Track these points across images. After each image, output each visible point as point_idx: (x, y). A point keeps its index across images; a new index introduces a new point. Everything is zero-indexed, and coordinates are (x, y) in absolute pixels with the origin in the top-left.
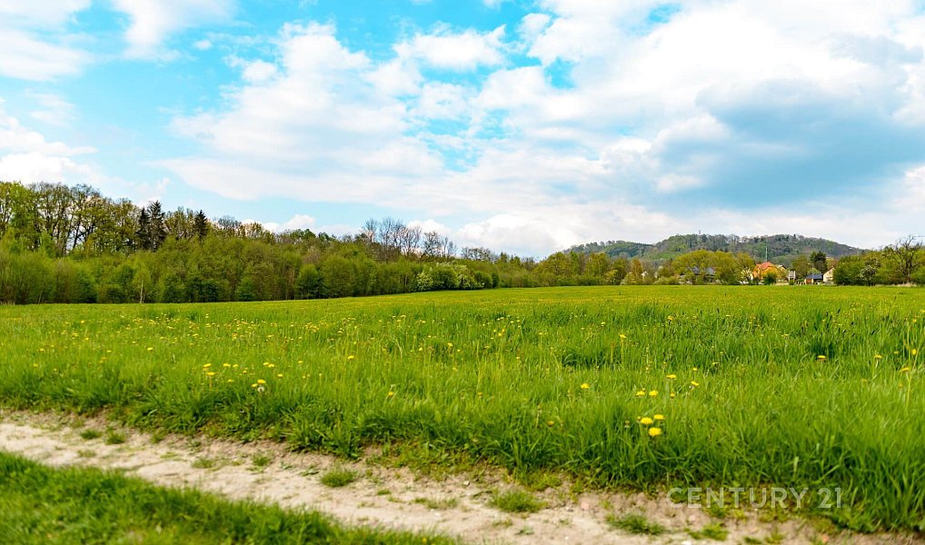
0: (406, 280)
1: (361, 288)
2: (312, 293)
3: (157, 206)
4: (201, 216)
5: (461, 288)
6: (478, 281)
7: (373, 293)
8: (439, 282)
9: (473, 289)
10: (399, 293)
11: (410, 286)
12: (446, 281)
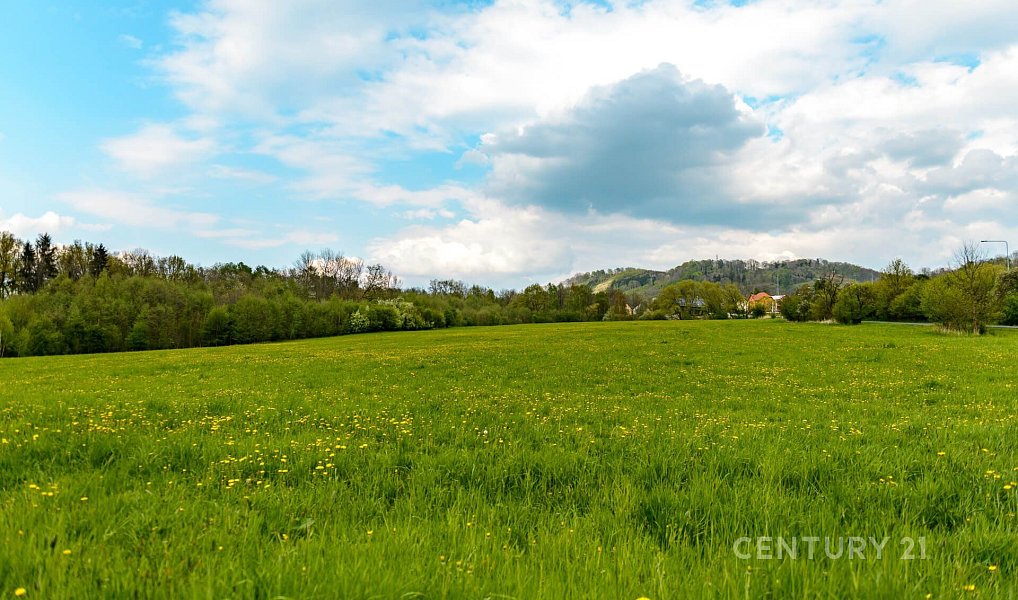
0: (338, 321)
1: (281, 331)
2: (221, 338)
3: (46, 241)
4: (101, 251)
5: (404, 328)
6: (426, 320)
7: (298, 337)
8: (377, 323)
9: (420, 329)
10: (329, 336)
11: (342, 328)
12: (385, 321)
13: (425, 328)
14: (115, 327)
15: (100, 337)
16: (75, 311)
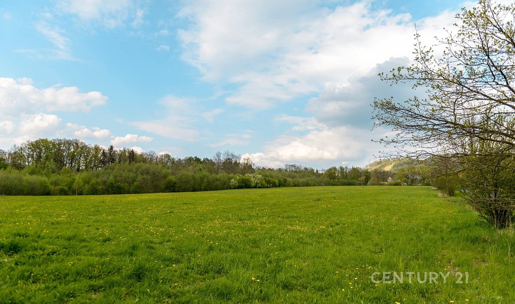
0: (224, 183)
1: (197, 187)
2: (170, 190)
3: (112, 147)
11: (226, 186)
12: (246, 183)
13: (267, 187)
14: (126, 184)
15: (120, 188)
16: (111, 177)
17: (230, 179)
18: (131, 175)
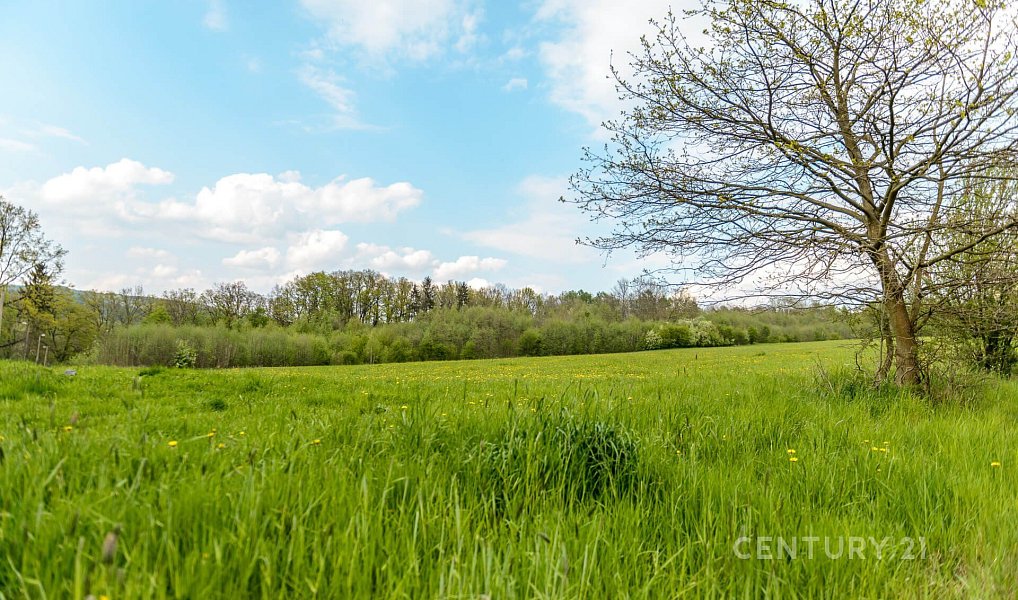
0: (634, 339)
6: (725, 338)
7: (597, 351)
8: (669, 340)
9: (716, 346)
11: (637, 345)
12: (678, 338)
13: (724, 345)
15: (442, 352)
17: (645, 330)
18: (462, 329)
